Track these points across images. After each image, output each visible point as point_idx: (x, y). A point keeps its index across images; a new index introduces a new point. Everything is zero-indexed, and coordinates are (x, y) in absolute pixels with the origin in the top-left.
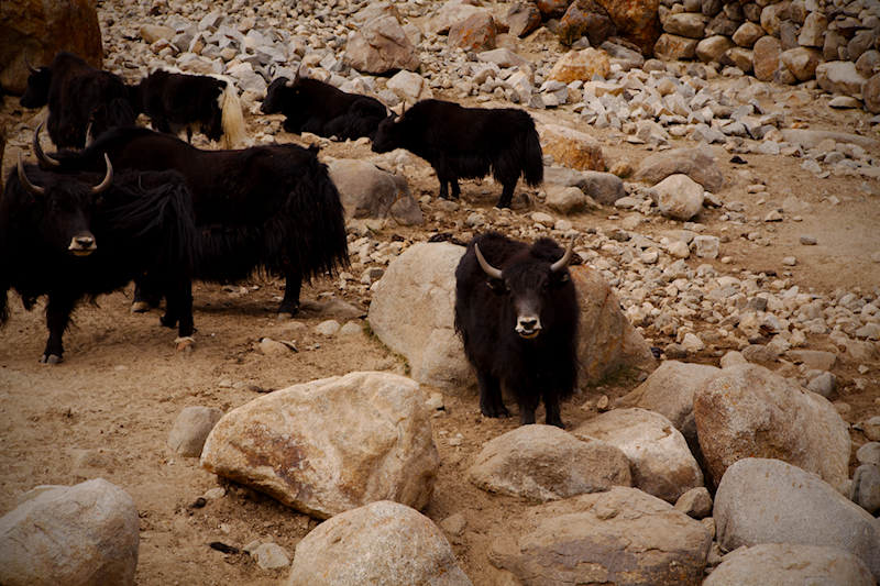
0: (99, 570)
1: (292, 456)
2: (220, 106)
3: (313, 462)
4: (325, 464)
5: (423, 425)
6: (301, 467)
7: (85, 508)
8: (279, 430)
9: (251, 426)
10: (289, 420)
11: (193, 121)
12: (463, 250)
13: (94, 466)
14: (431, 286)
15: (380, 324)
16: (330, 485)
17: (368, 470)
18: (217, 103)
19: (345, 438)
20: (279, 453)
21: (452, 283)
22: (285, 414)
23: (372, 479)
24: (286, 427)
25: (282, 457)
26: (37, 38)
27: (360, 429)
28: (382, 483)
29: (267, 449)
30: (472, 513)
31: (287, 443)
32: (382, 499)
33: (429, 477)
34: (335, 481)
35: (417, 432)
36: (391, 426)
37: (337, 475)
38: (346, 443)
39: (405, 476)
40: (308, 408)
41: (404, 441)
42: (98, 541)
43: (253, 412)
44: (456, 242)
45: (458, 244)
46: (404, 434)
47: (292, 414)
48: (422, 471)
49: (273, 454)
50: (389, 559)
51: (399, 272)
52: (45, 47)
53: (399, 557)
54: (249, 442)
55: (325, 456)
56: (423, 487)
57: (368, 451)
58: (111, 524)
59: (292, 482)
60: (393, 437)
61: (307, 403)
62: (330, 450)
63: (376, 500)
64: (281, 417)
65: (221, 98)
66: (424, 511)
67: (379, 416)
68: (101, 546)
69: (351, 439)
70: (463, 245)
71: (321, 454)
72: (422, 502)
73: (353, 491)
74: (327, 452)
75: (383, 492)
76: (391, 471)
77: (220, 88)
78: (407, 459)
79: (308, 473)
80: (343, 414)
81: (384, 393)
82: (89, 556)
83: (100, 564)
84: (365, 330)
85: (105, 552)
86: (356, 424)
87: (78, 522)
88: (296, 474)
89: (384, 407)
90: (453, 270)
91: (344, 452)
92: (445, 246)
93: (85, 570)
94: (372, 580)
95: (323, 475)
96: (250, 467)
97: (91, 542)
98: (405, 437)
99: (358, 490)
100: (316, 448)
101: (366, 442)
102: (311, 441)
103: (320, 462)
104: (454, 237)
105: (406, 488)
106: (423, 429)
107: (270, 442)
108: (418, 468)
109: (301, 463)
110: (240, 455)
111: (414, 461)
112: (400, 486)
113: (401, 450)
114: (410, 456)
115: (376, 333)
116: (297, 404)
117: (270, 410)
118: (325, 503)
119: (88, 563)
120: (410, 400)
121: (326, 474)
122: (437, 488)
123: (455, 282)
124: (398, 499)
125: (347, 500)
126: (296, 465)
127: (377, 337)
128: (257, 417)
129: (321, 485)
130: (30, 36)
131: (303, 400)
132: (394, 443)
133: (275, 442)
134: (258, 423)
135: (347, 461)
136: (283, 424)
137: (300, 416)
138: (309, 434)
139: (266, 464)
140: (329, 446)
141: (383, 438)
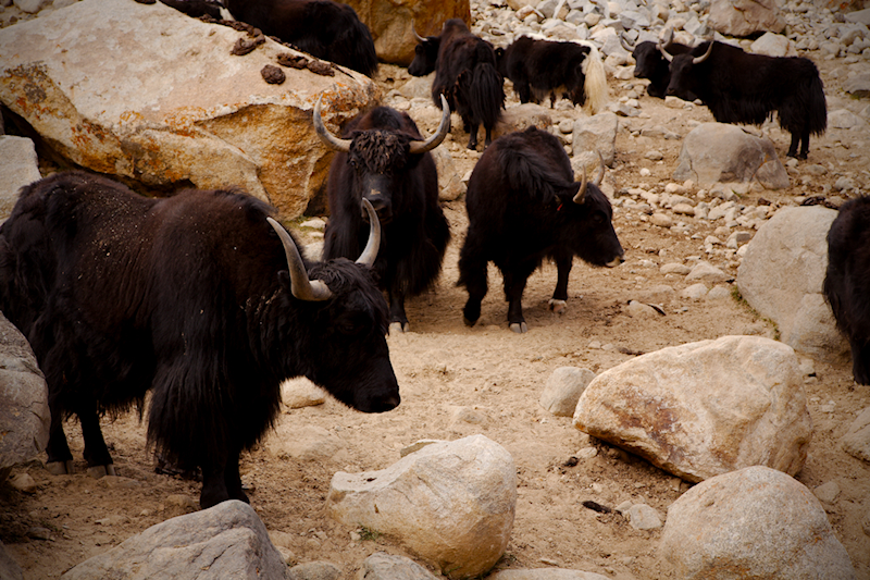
0: (479, 524)
1: (665, 418)
2: (584, 71)
3: (685, 425)
4: (697, 427)
5: (797, 391)
6: (673, 430)
7: (467, 463)
8: (652, 392)
9: (623, 387)
10: (662, 382)
11: (557, 86)
12: (835, 213)
13: (469, 422)
14: (802, 250)
15: (749, 289)
16: (701, 449)
17: (740, 435)
18: (580, 69)
19: (718, 402)
20: (651, 415)
21: (824, 248)
22: (657, 376)
23: (744, 444)
24: (658, 390)
25: (654, 419)
26: (409, 7)
27: (733, 393)
28: (755, 448)
29: (640, 410)
30: (846, 481)
31: (660, 405)
32: (754, 465)
33: (802, 444)
34: (707, 444)
35: (791, 398)
36: (765, 391)
37: (709, 439)
38: (718, 407)
39: (778, 442)
40: (680, 371)
41: (778, 407)
42: (478, 495)
43: (625, 373)
44: (828, 205)
45: (831, 207)
46: (778, 399)
47: (664, 377)
48: (795, 437)
49: (645, 415)
50: (764, 525)
51: (769, 235)
52: (417, 15)
53: (774, 523)
54: (622, 403)
55: (697, 420)
56: (796, 453)
57: (741, 415)
58: (490, 479)
59: (664, 443)
60: (767, 402)
61: (679, 365)
62: (702, 413)
63: (748, 465)
64: (653, 379)
65: (584, 64)
66: (797, 476)
67: (752, 380)
68: (481, 500)
69: (723, 402)
70: (836, 209)
71: (694, 417)
72: (795, 468)
73: (725, 455)
74: (699, 415)
75: (756, 458)
76: (764, 436)
77: (584, 54)
78: (781, 424)
79: (680, 436)
80: (715, 377)
81: (758, 358)
82: (469, 510)
83: (480, 518)
84: (733, 294)
85: (484, 506)
86: (729, 388)
87: (459, 476)
88: (667, 436)
89: (757, 372)
90: (825, 234)
91: (717, 416)
92: (817, 210)
93: (465, 523)
94: (746, 544)
95: (695, 438)
96: (622, 428)
97: (471, 496)
98: (779, 403)
99: (731, 454)
100: (688, 411)
101: (738, 406)
102: (683, 404)
103: (692, 425)
104: (827, 200)
105: (779, 454)
106: (797, 395)
107: (642, 404)
108: (792, 435)
109: (673, 426)
110: (613, 415)
111: (788, 427)
112: (773, 452)
113: (775, 416)
114: (784, 422)
115: (744, 298)
116: (670, 367)
117: (642, 372)
118: (697, 466)
119: (468, 516)
120: (785, 365)
121: (698, 437)
122: (809, 455)
123: (826, 247)
124: (771, 464)
125: (719, 464)
126: (668, 427)
127: (745, 301)
128: (630, 379)
129: (693, 448)
130: (402, 5)
131: (676, 362)
132: (767, 408)
133: (648, 403)
134: (630, 384)
135: (719, 421)
136: (656, 386)
137: (672, 379)
138: (681, 397)
139: (638, 425)
140: (701, 410)
141: (756, 403)
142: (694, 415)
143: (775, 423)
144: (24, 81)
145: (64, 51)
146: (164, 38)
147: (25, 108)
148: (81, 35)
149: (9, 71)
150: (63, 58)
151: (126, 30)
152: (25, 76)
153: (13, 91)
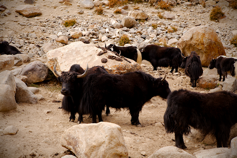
1: (76, 142)
2: (234, 66)
3: (80, 145)
4: (82, 146)
6: (77, 147)
8: (74, 136)
9: (68, 134)
10: (77, 133)
16: (83, 153)
17: (92, 149)
19: (89, 140)
20: (73, 142)
22: (76, 131)
23: (94, 153)
25: (74, 143)
27: (94, 138)
29: (71, 141)
31: (75, 139)
34: (84, 152)
35: (111, 140)
36: (104, 138)
37: (84, 150)
39: (105, 153)
40: (81, 130)
46: (107, 140)
47: (78, 131)
48: (114, 153)
49: (72, 142)
54: (67, 138)
57: (94, 144)
59: (75, 150)
60: (104, 141)
65: (235, 64)
69: (91, 140)
74: (83, 143)
76: (101, 151)
77: (235, 61)
79: (78, 149)
80: (91, 133)
81: (104, 128)
86: (94, 136)
88: (76, 148)
91: (87, 143)
95: (81, 150)
96: (67, 146)
98: (107, 142)
99: (89, 155)
100: (81, 142)
101: (95, 141)
102: (81, 140)
107: (72, 139)
109: (77, 145)
110: (66, 142)
114: (108, 147)
117: (73, 130)
125: (86, 157)
126: (76, 146)
128: (70, 131)
129: (81, 152)
130: (201, 49)
131: (81, 127)
132: (103, 143)
133: (73, 139)
134: (70, 133)
135: (87, 146)
136: (75, 134)
137: (80, 132)
138: (80, 137)
139: (71, 145)
140: (84, 141)
141: (100, 141)
142: (82, 143)
143: (105, 147)
145: (63, 55)
147: (52, 69)
148: (68, 51)
149: (50, 60)
150: (62, 57)
151: (79, 50)
152: (53, 61)
153: (51, 65)
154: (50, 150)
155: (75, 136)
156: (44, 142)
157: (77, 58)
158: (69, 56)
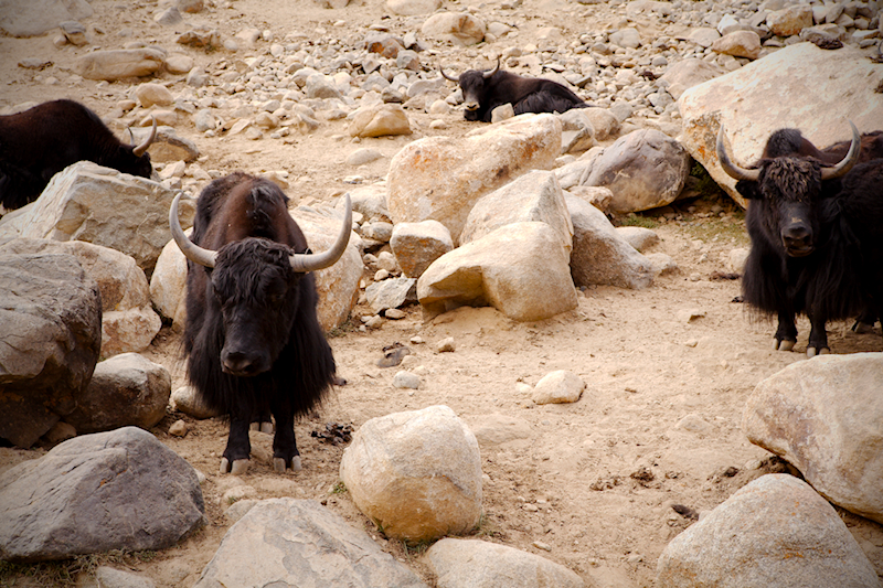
0: (393, 484)
1: (802, 430)
3: (818, 437)
4: (828, 441)
6: (808, 443)
7: (396, 426)
8: (794, 401)
9: (772, 395)
10: (806, 390)
13: (689, 430)
16: (830, 465)
17: (868, 453)
19: (854, 415)
20: (792, 426)
22: (803, 384)
24: (801, 398)
25: (794, 430)
27: (873, 407)
29: (783, 420)
31: (800, 415)
34: (834, 461)
37: (837, 455)
38: (852, 420)
40: (822, 379)
42: (392, 457)
43: (777, 380)
47: (808, 385)
49: (788, 426)
54: (769, 412)
55: (829, 433)
59: (801, 456)
62: (835, 426)
64: (798, 387)
68: (395, 461)
69: (861, 417)
71: (826, 430)
73: (850, 474)
74: (832, 428)
79: (813, 450)
82: (383, 469)
83: (393, 478)
85: (398, 468)
86: (871, 401)
87: (384, 437)
88: (804, 450)
93: (380, 482)
95: (825, 454)
96: (770, 439)
97: (387, 456)
99: (855, 474)
100: (823, 424)
101: (876, 421)
102: (820, 415)
103: (824, 438)
107: (785, 413)
109: (808, 438)
110: (763, 425)
116: (814, 375)
117: (790, 379)
118: (827, 485)
119: (383, 475)
121: (828, 453)
125: (845, 484)
126: (804, 440)
128: (778, 386)
129: (823, 464)
131: (820, 369)
133: (790, 413)
134: (777, 392)
135: (847, 440)
136: (799, 395)
137: (815, 388)
138: (819, 408)
139: (783, 437)
140: (835, 423)
142: (828, 428)
144: (704, 131)
145: (740, 100)
146: (830, 82)
147: (704, 156)
148: (759, 84)
149: (693, 122)
150: (738, 106)
151: (800, 76)
152: (705, 125)
153: (696, 140)
154: (706, 456)
155: (799, 401)
156: (683, 429)
157: (796, 106)
158: (765, 102)
